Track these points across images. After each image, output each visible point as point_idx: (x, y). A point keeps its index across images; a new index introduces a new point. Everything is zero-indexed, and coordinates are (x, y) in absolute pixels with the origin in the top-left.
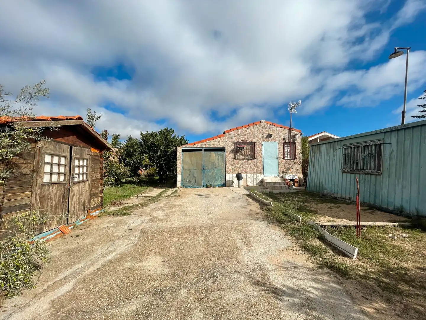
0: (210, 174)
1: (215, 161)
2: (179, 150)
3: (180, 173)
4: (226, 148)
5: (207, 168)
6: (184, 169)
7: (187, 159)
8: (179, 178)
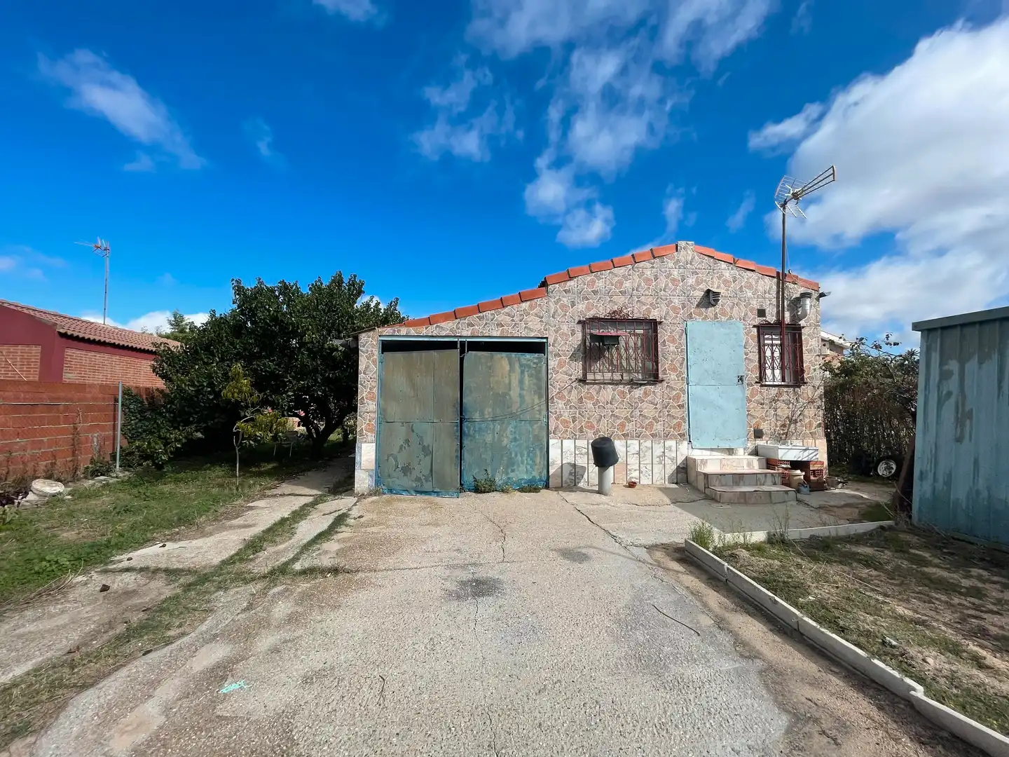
0: (489, 438)
1: (510, 390)
2: (369, 344)
3: (371, 436)
4: (551, 341)
5: (477, 416)
6: (384, 419)
7: (400, 382)
8: (366, 453)
